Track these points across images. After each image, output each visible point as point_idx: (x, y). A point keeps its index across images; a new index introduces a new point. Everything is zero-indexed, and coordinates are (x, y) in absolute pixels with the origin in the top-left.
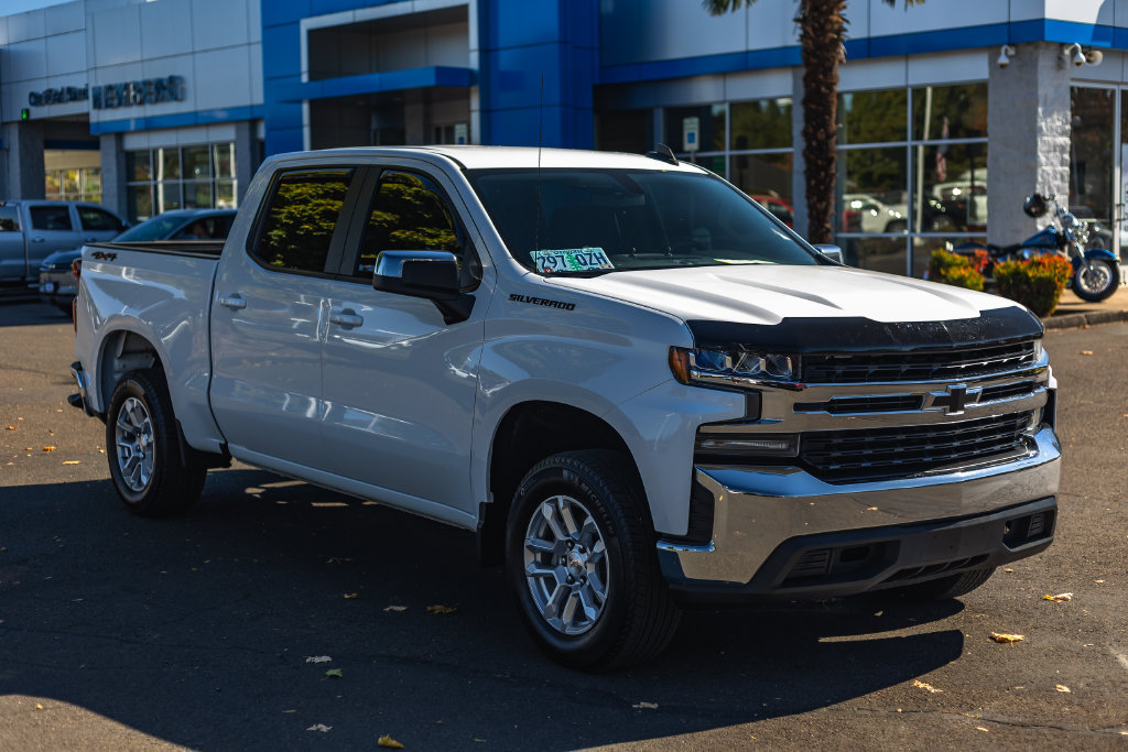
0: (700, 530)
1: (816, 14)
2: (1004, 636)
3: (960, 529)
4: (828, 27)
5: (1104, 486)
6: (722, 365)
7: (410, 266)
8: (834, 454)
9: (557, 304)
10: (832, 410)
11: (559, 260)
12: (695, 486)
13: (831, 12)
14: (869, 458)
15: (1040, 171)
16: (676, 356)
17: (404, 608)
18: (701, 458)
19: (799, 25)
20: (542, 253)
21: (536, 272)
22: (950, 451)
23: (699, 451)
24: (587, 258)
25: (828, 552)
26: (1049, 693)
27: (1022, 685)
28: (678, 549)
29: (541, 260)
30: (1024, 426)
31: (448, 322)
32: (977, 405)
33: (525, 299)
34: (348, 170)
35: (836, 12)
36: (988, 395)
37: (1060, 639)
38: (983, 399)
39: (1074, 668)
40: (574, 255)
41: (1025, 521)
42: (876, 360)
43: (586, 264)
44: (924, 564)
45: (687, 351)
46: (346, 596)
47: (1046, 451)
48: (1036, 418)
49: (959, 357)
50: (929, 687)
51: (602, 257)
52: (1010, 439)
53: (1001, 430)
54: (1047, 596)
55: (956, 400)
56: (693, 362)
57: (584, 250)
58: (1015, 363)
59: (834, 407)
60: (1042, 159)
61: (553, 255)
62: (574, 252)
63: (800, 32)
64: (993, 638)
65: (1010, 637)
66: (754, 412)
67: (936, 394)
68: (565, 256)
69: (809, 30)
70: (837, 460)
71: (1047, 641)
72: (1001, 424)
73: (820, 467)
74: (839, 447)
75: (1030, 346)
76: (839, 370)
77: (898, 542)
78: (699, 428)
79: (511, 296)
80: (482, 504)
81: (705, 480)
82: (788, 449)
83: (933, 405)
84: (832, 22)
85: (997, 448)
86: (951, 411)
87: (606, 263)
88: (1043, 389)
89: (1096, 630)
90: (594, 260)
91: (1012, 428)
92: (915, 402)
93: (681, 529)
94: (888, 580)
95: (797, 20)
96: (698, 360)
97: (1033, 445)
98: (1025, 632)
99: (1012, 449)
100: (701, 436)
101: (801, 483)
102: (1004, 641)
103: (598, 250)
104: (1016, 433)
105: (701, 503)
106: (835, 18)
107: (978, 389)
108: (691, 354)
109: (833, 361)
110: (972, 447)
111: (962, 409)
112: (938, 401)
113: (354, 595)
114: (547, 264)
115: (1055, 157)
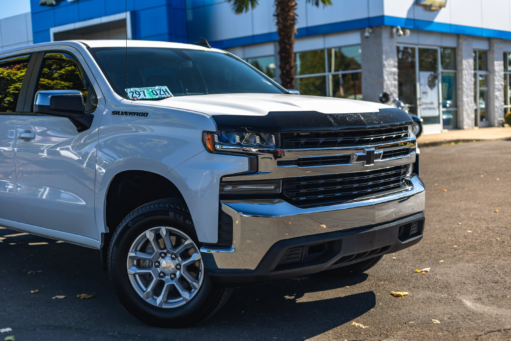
0: (225, 240)
1: (283, 12)
2: (399, 293)
3: (375, 231)
4: (289, 18)
5: (433, 215)
6: (234, 140)
7: (54, 98)
8: (302, 191)
9: (138, 114)
10: (299, 165)
11: (142, 93)
12: (221, 212)
13: (289, 11)
14: (322, 193)
15: (385, 84)
16: (206, 137)
17: (63, 297)
18: (224, 197)
19: (276, 17)
20: (132, 89)
21: (128, 98)
22: (367, 187)
23: (222, 193)
24: (158, 92)
25: (301, 248)
26: (428, 324)
27: (413, 321)
28: (213, 252)
29: (132, 93)
30: (405, 173)
31: (79, 131)
32: (381, 160)
33: (120, 113)
34: (28, 56)
35: (291, 11)
36: (386, 155)
37: (428, 293)
38: (384, 157)
39: (440, 309)
40: (150, 90)
41: (408, 226)
42: (324, 135)
43: (157, 94)
44: (356, 253)
45: (212, 133)
46: (32, 292)
47: (418, 187)
48: (410, 170)
49: (369, 133)
50: (361, 326)
51: (167, 91)
52: (398, 181)
53: (394, 175)
54: (417, 270)
55: (369, 157)
56: (216, 140)
57: (157, 88)
58: (399, 138)
59: (300, 162)
60: (386, 77)
61: (139, 90)
62: (150, 89)
63: (276, 21)
64: (392, 295)
65: (401, 293)
66: (254, 168)
67: (358, 154)
68: (145, 91)
69: (280, 20)
70: (304, 195)
71: (421, 295)
72: (394, 172)
73: (294, 199)
74: (305, 187)
75: (406, 129)
76: (303, 141)
77: (341, 241)
78: (221, 179)
79: (113, 112)
80: (102, 234)
81: (226, 209)
82: (275, 189)
83: (357, 160)
84: (290, 16)
85: (392, 185)
86: (367, 164)
87: (169, 94)
88: (414, 152)
89: (446, 287)
90: (162, 93)
91: (399, 174)
92: (346, 159)
93: (214, 240)
94: (336, 263)
95: (274, 15)
96: (219, 138)
97: (409, 183)
98: (409, 290)
99: (399, 187)
100: (223, 184)
101: (283, 208)
102: (398, 296)
103: (165, 88)
104: (402, 177)
105: (225, 224)
106: (291, 14)
107: (381, 151)
108: (216, 136)
109: (299, 136)
110: (379, 185)
111: (373, 162)
112: (360, 158)
113: (37, 291)
114: (135, 95)
115: (391, 77)
